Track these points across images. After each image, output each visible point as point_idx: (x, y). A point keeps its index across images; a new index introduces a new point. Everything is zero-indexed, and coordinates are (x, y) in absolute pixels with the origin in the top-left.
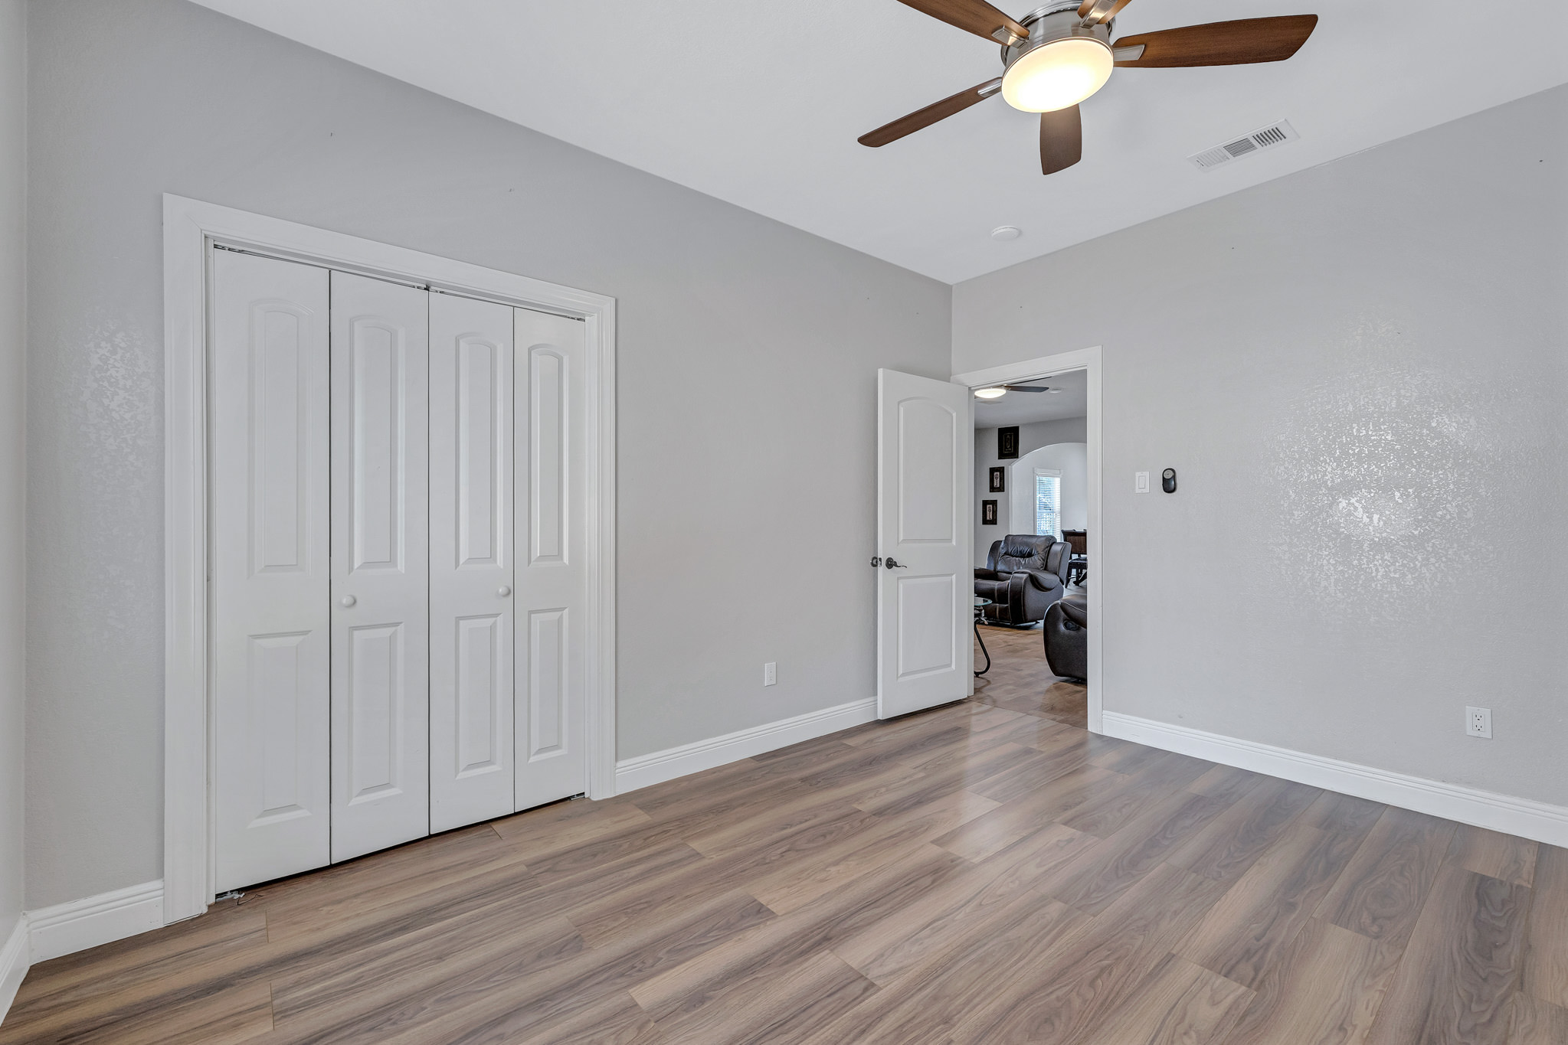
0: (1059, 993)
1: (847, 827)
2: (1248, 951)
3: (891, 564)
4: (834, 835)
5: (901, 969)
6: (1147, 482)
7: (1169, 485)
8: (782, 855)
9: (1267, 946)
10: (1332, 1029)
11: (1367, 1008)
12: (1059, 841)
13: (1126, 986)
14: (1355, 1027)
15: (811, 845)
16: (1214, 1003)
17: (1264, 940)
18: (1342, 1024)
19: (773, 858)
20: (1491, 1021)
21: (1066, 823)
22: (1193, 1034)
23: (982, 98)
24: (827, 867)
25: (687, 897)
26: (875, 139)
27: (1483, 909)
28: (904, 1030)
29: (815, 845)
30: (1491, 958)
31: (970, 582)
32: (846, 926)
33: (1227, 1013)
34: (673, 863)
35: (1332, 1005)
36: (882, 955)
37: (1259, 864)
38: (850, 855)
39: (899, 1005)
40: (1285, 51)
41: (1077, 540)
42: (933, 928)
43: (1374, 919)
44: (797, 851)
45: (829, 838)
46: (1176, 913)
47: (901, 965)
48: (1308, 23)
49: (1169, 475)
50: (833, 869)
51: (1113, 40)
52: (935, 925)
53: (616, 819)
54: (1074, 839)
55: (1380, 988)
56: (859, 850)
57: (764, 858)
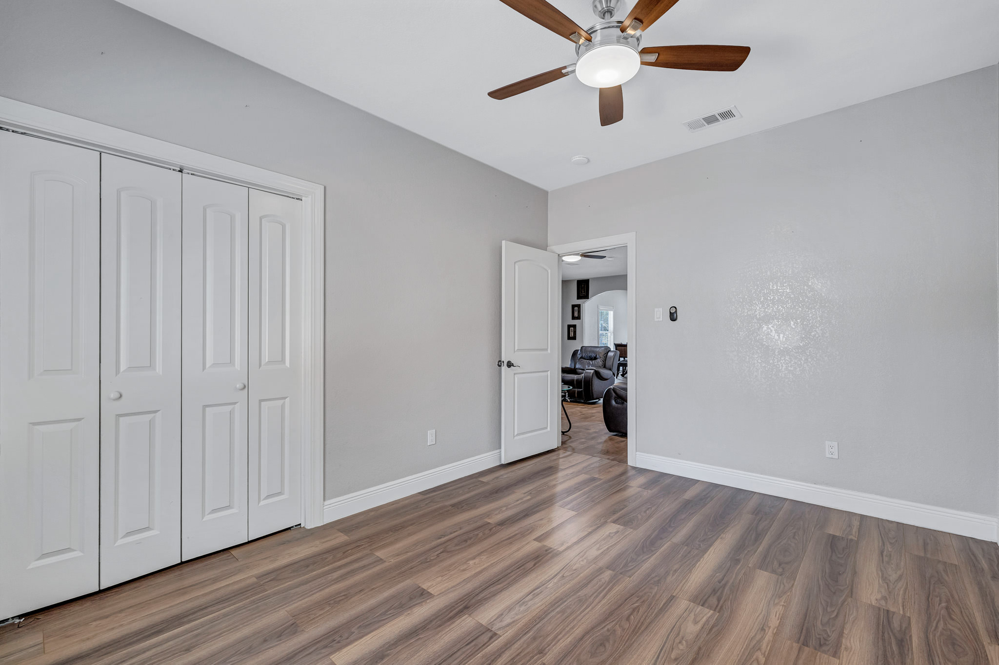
0: (609, 627)
1: (481, 534)
2: (714, 590)
3: (510, 365)
4: (472, 540)
5: (513, 622)
6: (662, 314)
7: (673, 317)
8: (438, 556)
9: (725, 585)
10: (758, 631)
11: (776, 616)
12: (610, 533)
13: (647, 618)
14: (770, 627)
15: (457, 548)
16: (696, 622)
17: (723, 582)
18: (763, 627)
19: (432, 558)
20: (837, 616)
21: (615, 522)
22: (684, 642)
23: (564, 75)
24: (468, 561)
25: (373, 589)
26: (500, 94)
27: (834, 554)
28: (514, 661)
29: (460, 547)
30: (837, 581)
31: (558, 376)
32: (479, 598)
33: (702, 628)
34: (364, 566)
35: (758, 616)
36: (502, 614)
37: (721, 538)
38: (482, 552)
39: (512, 645)
40: (733, 66)
41: (622, 349)
42: (534, 594)
43: (780, 565)
44: (448, 552)
45: (469, 542)
46: (676, 571)
47: (513, 620)
48: (745, 51)
49: (673, 310)
50: (471, 562)
51: (640, 49)
52: (534, 592)
53: (323, 541)
54: (619, 531)
55: (783, 604)
56: (488, 549)
57: (426, 559)
